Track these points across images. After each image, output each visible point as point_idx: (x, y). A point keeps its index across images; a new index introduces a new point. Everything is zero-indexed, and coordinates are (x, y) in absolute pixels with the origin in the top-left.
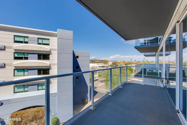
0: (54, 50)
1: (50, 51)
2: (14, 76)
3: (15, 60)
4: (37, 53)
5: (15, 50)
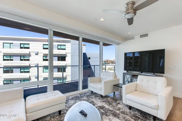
1: (66, 54)
2: (43, 72)
3: (44, 61)
4: (57, 56)
5: (44, 54)
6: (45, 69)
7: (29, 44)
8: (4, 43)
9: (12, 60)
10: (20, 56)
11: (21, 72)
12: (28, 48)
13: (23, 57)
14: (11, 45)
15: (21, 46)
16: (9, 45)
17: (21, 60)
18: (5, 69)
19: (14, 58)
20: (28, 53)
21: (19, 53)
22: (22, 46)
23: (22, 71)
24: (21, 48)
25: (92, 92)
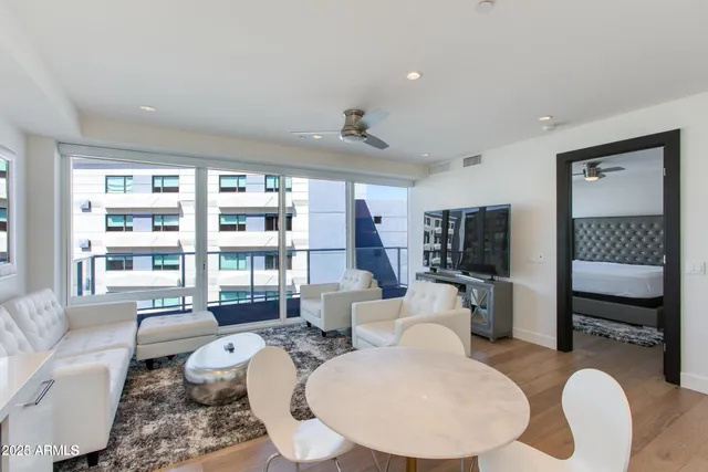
0: (302, 203)
1: (294, 205)
2: (219, 268)
3: (221, 232)
4: (264, 213)
5: (221, 209)
6: (226, 259)
7: (177, 177)
8: (107, 177)
9: (130, 229)
10: (153, 216)
11: (156, 267)
12: (176, 190)
13: (162, 220)
14: (129, 182)
15: (156, 186)
16: (121, 181)
17: (156, 229)
18: (110, 259)
19: (134, 223)
20: (176, 206)
21: (149, 206)
22: (158, 183)
23: (158, 262)
24: (156, 190)
25: (309, 324)
